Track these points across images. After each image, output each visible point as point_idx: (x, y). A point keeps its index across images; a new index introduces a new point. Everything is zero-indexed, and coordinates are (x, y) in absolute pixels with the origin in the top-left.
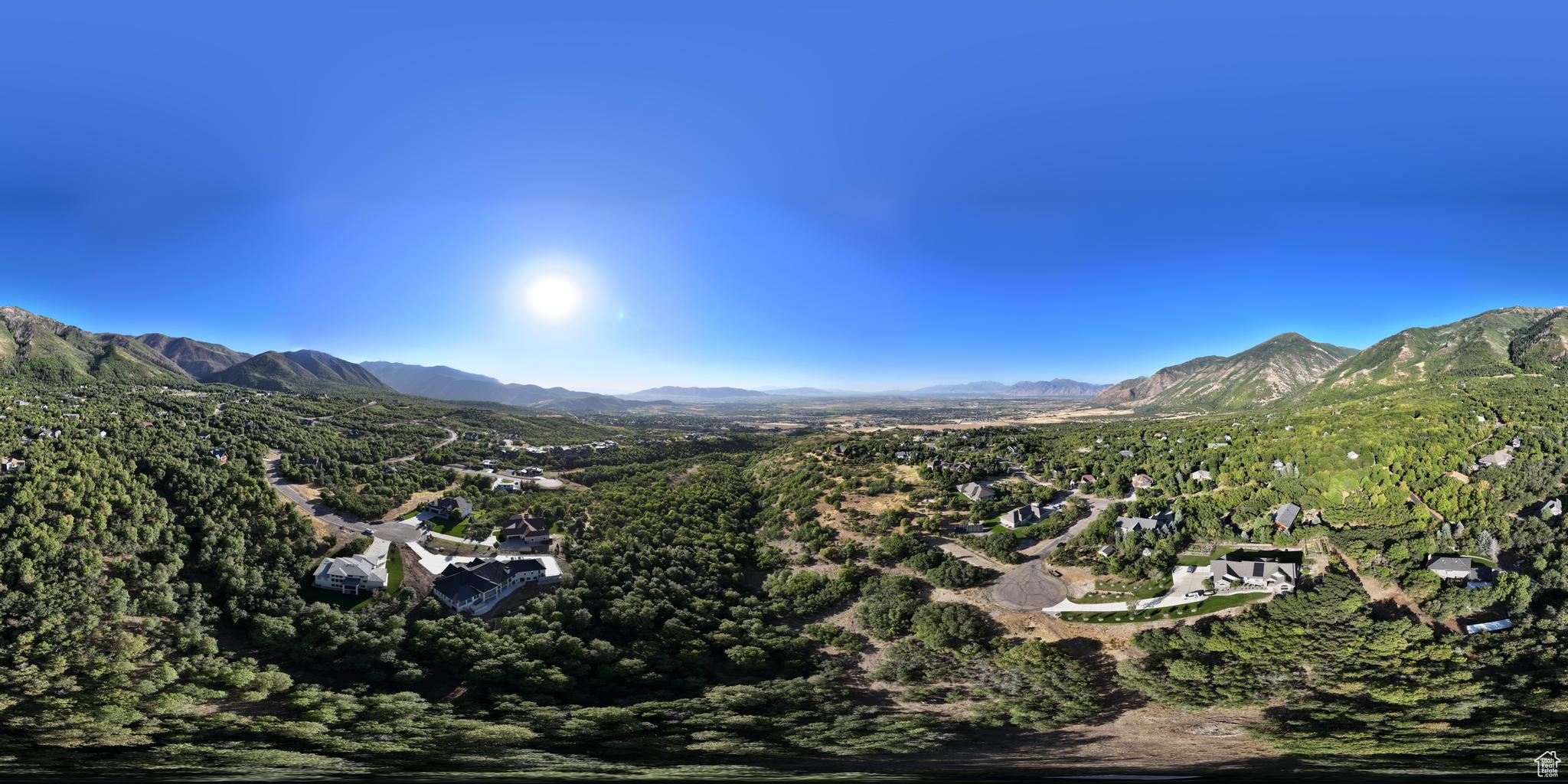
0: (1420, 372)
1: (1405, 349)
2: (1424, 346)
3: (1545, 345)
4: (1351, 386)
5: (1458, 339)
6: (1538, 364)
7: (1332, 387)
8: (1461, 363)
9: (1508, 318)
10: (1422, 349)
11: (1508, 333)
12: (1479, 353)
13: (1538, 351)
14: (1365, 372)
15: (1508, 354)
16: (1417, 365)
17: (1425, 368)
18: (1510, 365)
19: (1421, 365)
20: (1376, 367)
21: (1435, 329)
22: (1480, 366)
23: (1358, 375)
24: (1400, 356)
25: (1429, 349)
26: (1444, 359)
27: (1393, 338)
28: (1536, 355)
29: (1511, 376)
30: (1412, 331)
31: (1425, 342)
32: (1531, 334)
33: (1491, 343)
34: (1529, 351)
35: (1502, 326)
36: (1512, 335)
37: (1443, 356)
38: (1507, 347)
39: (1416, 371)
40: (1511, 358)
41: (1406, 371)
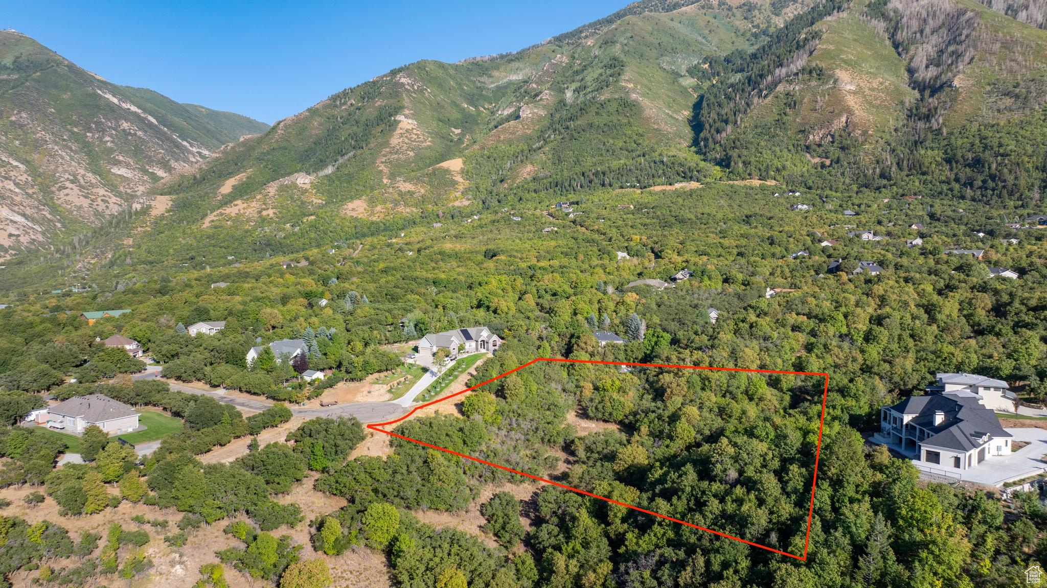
0: (454, 183)
1: (405, 122)
2: (455, 115)
3: (791, 102)
4: (263, 221)
5: (547, 96)
6: (767, 155)
7: (207, 223)
8: (558, 160)
9: (692, 24)
10: (448, 122)
11: (692, 72)
12: (611, 129)
13: (770, 119)
14: (303, 180)
15: (688, 132)
16: (445, 165)
17: (464, 173)
18: (692, 158)
19: (455, 164)
20: (329, 170)
21: (480, 68)
22: (615, 164)
23: (283, 189)
24: (395, 141)
25: (468, 122)
26: (512, 150)
27: (369, 91)
28: (763, 131)
29: (694, 185)
30: (418, 69)
31: (455, 104)
32: (755, 70)
33: (644, 102)
34: (745, 122)
35: (674, 51)
36: (704, 76)
37: (510, 143)
38: (687, 113)
39: (443, 181)
40: (696, 142)
41: (418, 180)
